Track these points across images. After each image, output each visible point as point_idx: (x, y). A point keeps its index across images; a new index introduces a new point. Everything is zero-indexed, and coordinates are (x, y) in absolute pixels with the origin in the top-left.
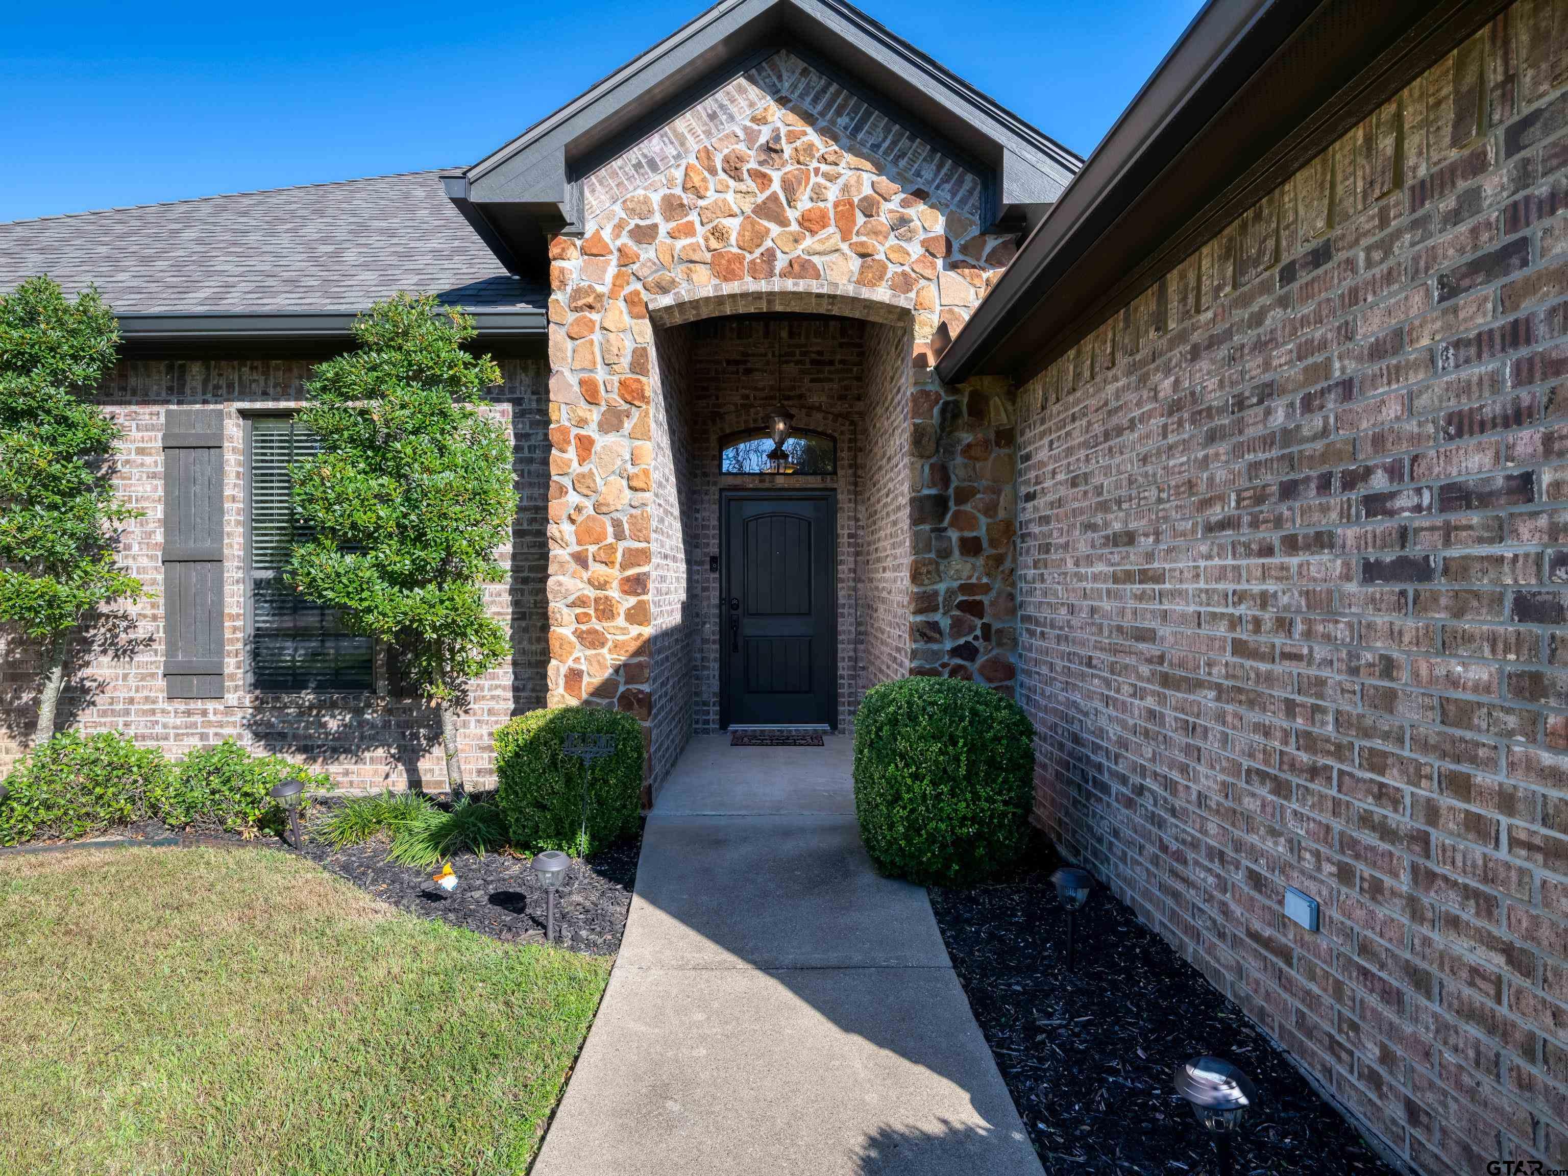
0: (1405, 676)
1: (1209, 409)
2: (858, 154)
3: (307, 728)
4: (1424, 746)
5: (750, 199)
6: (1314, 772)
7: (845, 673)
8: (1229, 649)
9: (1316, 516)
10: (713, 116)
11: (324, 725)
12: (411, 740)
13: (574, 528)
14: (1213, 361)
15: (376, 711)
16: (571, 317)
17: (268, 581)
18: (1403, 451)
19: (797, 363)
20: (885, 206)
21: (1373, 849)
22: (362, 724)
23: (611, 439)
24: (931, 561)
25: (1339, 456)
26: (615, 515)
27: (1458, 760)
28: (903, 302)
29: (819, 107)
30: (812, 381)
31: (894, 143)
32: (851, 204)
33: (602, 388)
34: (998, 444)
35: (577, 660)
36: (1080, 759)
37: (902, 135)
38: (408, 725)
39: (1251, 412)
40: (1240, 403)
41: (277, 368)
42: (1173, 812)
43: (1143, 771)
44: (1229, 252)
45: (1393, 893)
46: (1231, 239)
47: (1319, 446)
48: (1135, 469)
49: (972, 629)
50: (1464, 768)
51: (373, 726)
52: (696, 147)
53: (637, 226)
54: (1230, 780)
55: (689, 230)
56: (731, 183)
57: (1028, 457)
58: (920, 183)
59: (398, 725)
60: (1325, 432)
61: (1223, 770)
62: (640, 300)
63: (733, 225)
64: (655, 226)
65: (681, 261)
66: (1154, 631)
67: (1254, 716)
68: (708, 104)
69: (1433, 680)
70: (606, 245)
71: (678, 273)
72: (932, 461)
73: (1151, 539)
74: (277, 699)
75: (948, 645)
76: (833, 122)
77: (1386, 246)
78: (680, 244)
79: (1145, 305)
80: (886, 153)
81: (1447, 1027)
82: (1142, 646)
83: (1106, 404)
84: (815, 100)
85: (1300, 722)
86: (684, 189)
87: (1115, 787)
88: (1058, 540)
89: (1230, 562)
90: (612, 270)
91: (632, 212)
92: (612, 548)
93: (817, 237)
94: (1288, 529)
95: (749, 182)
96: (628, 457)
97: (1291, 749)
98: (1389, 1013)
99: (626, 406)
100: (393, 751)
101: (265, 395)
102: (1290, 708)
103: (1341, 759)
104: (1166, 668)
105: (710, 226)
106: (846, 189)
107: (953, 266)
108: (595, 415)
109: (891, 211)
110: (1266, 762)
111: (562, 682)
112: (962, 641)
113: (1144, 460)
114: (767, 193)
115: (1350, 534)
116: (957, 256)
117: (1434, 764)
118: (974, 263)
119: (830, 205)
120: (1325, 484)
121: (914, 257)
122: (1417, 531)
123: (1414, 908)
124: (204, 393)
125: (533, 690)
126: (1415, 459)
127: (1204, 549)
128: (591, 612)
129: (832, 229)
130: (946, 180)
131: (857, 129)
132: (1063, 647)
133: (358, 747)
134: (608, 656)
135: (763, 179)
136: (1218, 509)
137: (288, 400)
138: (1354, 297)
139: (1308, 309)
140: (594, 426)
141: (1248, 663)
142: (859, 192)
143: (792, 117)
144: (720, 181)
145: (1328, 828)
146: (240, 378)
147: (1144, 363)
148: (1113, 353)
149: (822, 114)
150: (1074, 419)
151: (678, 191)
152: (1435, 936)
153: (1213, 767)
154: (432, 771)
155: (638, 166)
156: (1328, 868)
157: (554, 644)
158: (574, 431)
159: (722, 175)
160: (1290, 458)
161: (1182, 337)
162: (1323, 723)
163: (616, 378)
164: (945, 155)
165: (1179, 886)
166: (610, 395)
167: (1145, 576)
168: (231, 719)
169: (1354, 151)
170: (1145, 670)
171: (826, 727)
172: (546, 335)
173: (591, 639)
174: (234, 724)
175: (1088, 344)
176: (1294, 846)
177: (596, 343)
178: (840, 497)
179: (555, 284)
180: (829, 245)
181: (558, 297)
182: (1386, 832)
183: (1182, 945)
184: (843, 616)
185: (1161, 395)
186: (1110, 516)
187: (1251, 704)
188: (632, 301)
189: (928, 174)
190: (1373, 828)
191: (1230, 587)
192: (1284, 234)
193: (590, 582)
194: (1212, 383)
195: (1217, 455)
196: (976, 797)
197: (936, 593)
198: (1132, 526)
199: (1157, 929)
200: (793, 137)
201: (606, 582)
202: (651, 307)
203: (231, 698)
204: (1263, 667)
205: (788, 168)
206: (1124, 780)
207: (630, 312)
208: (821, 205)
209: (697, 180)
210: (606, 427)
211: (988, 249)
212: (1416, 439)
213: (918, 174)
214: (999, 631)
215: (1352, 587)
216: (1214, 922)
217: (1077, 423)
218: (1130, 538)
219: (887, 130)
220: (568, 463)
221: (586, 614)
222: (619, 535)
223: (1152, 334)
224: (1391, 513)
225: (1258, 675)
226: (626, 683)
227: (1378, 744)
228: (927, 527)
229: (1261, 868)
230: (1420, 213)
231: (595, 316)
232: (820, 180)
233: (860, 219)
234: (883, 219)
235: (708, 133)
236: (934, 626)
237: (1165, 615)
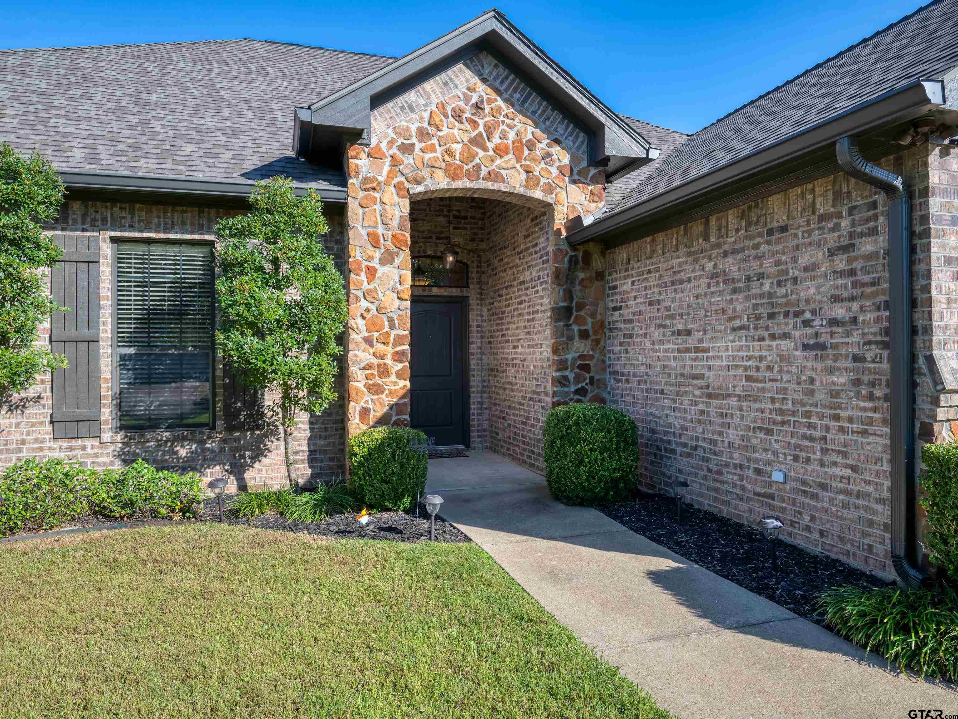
0: (818, 383)
1: (733, 279)
2: (525, 115)
3: (163, 455)
4: (824, 406)
5: (466, 134)
6: (783, 423)
7: (475, 412)
8: (744, 379)
9: (783, 327)
10: (446, 84)
11: (176, 453)
12: (240, 459)
13: (364, 322)
14: (734, 259)
15: (214, 442)
16: (361, 194)
17: (130, 355)
18: (817, 306)
19: (445, 216)
20: (539, 146)
21: (807, 447)
22: (204, 450)
23: (387, 269)
24: (564, 343)
25: (793, 305)
26: (391, 314)
27: (836, 409)
28: (549, 199)
29: (504, 87)
30: (455, 228)
31: (544, 111)
32: (521, 142)
33: (381, 238)
34: (596, 280)
35: (366, 402)
36: (656, 441)
37: (547, 108)
38: (237, 449)
39: (754, 283)
40: (749, 279)
41: (141, 210)
42: (715, 453)
43: (697, 438)
44: (742, 216)
45: (814, 460)
46: (743, 211)
47: (784, 300)
48: (692, 301)
49: (585, 379)
50: (838, 412)
51: (212, 451)
52: (436, 101)
53: (403, 143)
54: (745, 433)
55: (432, 149)
56: (457, 124)
57: (615, 287)
58: (557, 135)
59: (230, 450)
60: (786, 295)
61: (741, 430)
62: (404, 187)
63: (457, 148)
64: (413, 145)
65: (428, 166)
66: (703, 375)
67: (757, 405)
68: (443, 77)
69: (827, 384)
70: (383, 153)
71: (425, 173)
72: (564, 287)
73: (701, 333)
74: (142, 436)
75: (573, 388)
76: (511, 96)
77: (810, 232)
78: (427, 156)
79: (697, 228)
80: (540, 116)
81: (833, 499)
82: (695, 382)
83: (673, 268)
84: (502, 82)
85: (777, 405)
86: (429, 124)
87: (679, 450)
88: (636, 331)
89: (744, 343)
90: (386, 168)
91: (399, 135)
92: (388, 334)
93: (503, 160)
94: (771, 331)
95: (467, 124)
96: (397, 280)
97: (774, 416)
98: (813, 503)
99: (396, 250)
100: (226, 467)
101: (132, 227)
102: (773, 400)
103: (794, 416)
104: (710, 390)
105: (444, 148)
106: (518, 134)
107: (574, 182)
108: (377, 254)
109: (542, 149)
110: (763, 423)
111: (357, 415)
112: (579, 386)
113: (697, 297)
114: (476, 132)
115: (797, 333)
116: (576, 177)
117: (828, 412)
118: (584, 181)
119: (510, 142)
120: (786, 315)
121: (554, 175)
122: (822, 333)
123: (822, 463)
124: (83, 223)
125: (322, 423)
126: (820, 308)
127: (731, 338)
128: (376, 373)
129: (511, 156)
130: (571, 134)
131: (524, 102)
132: (643, 386)
133: (202, 466)
134: (386, 399)
135: (475, 124)
136: (738, 321)
137: (150, 232)
138: (797, 248)
139: (779, 247)
140: (377, 260)
141: (753, 385)
142: (526, 136)
143: (489, 91)
144: (451, 122)
145: (789, 443)
146: (112, 214)
147: (696, 253)
148: (677, 245)
149: (506, 90)
150: (650, 272)
151: (425, 125)
152: (829, 470)
153: (736, 430)
154: (255, 479)
155: (402, 108)
156: (789, 458)
157: (353, 393)
158: (365, 263)
159: (451, 119)
160: (772, 304)
161: (718, 246)
162: (787, 404)
163: (390, 233)
164: (570, 122)
165: (719, 485)
166: (387, 243)
167: (697, 350)
168: (105, 452)
169: (797, 195)
170: (697, 392)
171: (461, 447)
172: (346, 204)
173: (375, 389)
174: (107, 455)
175: (660, 237)
176: (775, 453)
177: (378, 211)
178: (471, 302)
179: (352, 174)
180: (509, 165)
181: (353, 182)
182: (811, 439)
183: (720, 511)
184: (473, 376)
185: (707, 269)
186: (675, 322)
187: (755, 401)
188: (398, 187)
189: (561, 130)
190: (807, 439)
191: (745, 354)
192: (768, 217)
193: (374, 355)
194: (734, 269)
195: (737, 299)
196: (620, 458)
197: (566, 360)
198: (690, 327)
199: (706, 508)
200: (490, 101)
201: (385, 355)
202: (411, 192)
203: (106, 437)
204: (760, 385)
205: (487, 119)
206: (685, 445)
207: (398, 194)
208: (505, 141)
209: (437, 120)
210: (384, 261)
211: (591, 174)
212: (821, 302)
213: (556, 130)
214: (598, 380)
215: (798, 353)
216: (737, 495)
217: (652, 275)
218: (688, 332)
219: (540, 105)
220: (361, 283)
221: (372, 374)
222: (392, 327)
223: (701, 241)
224: (812, 327)
225: (758, 388)
226: (397, 415)
227: (808, 408)
228: (562, 324)
229: (761, 466)
230: (821, 225)
231: (377, 195)
232: (505, 127)
233: (526, 152)
234: (538, 153)
235: (443, 94)
236: (566, 378)
237: (709, 367)
